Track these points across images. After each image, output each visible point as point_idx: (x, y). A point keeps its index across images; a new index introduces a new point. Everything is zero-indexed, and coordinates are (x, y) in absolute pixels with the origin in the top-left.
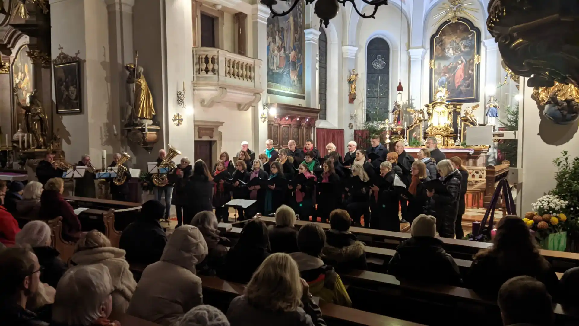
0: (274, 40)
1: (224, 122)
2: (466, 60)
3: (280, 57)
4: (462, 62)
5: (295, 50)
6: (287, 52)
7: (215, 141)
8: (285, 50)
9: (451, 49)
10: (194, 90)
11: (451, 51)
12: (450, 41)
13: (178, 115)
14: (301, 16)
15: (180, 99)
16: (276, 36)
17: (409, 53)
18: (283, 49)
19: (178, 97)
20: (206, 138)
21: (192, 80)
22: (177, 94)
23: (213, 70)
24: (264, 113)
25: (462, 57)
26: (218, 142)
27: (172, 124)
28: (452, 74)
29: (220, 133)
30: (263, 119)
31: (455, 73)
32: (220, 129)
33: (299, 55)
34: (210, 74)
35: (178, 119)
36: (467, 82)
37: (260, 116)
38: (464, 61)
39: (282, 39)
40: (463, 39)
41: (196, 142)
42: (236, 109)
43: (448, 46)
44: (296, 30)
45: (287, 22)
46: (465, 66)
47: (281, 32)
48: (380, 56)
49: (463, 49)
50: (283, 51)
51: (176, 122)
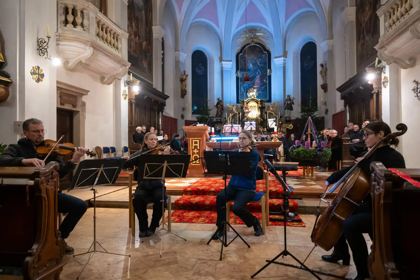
0: (131, 25)
1: (89, 91)
2: (261, 73)
3: (136, 42)
4: (259, 73)
5: (146, 41)
6: (141, 40)
7: (79, 112)
8: (139, 38)
9: (251, 64)
10: (58, 45)
11: (251, 65)
12: (251, 58)
13: (39, 68)
14: (150, 14)
15: (41, 48)
16: (133, 22)
17: (222, 64)
18: (138, 36)
19: (38, 45)
20: (67, 107)
21: (56, 32)
22: (38, 42)
23: (82, 25)
24: (125, 91)
25: (259, 70)
26: (81, 112)
27: (29, 79)
28: (253, 82)
29: (84, 104)
30: (124, 96)
31: (255, 81)
32: (84, 99)
33: (149, 47)
34: (79, 28)
35: (39, 74)
36: (263, 88)
37: (122, 93)
38: (260, 72)
39: (137, 26)
40: (258, 58)
41: (58, 110)
42: (99, 81)
43: (249, 61)
44: (146, 24)
45: (140, 13)
46: (261, 77)
47: (137, 20)
48: (200, 64)
49: (259, 65)
50: (137, 38)
51: (36, 76)
